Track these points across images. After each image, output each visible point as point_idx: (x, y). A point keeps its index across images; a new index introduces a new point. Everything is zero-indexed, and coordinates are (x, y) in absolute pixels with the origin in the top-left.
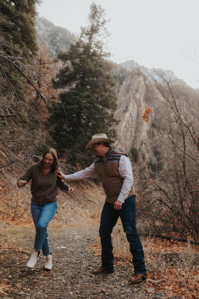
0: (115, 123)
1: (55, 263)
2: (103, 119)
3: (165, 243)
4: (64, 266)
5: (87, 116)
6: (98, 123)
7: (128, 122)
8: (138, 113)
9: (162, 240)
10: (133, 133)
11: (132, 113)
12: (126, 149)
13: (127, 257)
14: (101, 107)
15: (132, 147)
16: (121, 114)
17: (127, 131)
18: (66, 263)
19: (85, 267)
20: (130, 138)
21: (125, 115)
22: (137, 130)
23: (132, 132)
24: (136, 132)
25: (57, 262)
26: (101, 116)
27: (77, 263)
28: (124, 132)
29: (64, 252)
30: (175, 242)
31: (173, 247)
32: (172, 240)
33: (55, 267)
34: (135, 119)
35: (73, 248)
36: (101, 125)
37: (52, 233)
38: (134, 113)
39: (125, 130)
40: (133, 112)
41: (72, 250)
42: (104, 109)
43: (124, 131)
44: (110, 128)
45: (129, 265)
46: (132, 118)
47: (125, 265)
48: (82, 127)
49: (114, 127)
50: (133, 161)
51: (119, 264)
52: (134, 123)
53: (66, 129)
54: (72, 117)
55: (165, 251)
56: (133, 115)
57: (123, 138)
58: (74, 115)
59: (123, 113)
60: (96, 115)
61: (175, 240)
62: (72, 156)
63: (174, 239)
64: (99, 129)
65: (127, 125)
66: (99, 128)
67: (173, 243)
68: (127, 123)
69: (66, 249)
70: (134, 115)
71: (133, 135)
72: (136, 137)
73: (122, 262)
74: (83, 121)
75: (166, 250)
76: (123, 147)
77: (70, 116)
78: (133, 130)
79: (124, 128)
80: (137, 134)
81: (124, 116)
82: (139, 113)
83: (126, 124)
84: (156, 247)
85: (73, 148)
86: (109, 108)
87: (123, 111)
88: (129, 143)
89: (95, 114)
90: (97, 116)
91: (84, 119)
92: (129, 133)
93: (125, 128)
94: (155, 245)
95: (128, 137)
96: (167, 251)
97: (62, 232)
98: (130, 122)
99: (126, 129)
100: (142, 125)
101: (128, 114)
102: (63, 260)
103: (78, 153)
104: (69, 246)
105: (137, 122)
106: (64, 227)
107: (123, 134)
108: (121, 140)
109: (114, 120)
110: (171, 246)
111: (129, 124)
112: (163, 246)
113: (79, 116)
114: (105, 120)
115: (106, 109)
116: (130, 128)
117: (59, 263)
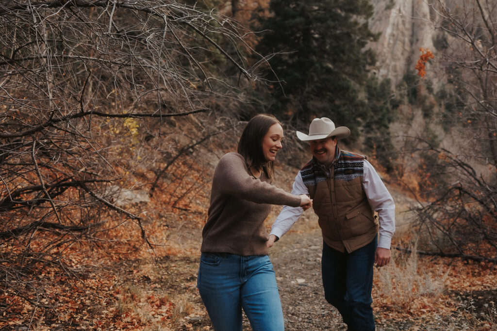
0: (372, 38)
1: (290, 315)
2: (348, 35)
3: (471, 269)
4: (304, 322)
5: (320, 34)
6: (342, 43)
7: (396, 26)
8: (413, 7)
9: (466, 262)
10: (406, 45)
11: (402, 9)
12: (396, 76)
13: (404, 305)
14: (343, 14)
15: (406, 71)
16: (382, 12)
17: (395, 44)
18: (306, 317)
19: (336, 324)
20: (402, 54)
21: (390, 13)
22: (414, 39)
23: (404, 43)
24: (412, 43)
25: (293, 314)
26: (345, 30)
27: (323, 316)
28: (390, 46)
29: (303, 292)
30: (489, 266)
31: (484, 275)
32: (483, 263)
33: (290, 326)
34: (408, 19)
35: (316, 281)
36: (347, 46)
37: (282, 246)
38: (406, 9)
39: (391, 42)
40: (404, 7)
41: (315, 285)
42: (350, 17)
43: (389, 44)
44: (363, 50)
45: (408, 320)
46: (403, 19)
47: (402, 320)
48: (315, 54)
49: (370, 45)
50: (410, 95)
51: (391, 318)
52: (408, 26)
53: (286, 61)
54: (296, 38)
55: (470, 286)
56: (404, 12)
57: (389, 56)
58: (298, 35)
59: (385, 12)
60: (337, 29)
61: (490, 261)
62: (301, 107)
63: (487, 261)
64: (344, 55)
65: (395, 32)
66: (343, 52)
67: (485, 268)
68: (395, 28)
69: (306, 286)
70: (406, 12)
71: (407, 48)
72: (413, 52)
73: (397, 313)
74: (315, 44)
75: (472, 285)
76: (390, 74)
77: (292, 38)
78: (407, 39)
79: (390, 39)
80: (414, 47)
81: (388, 17)
82: (416, 6)
83: (393, 29)
84: (455, 276)
85: (302, 93)
86: (359, 13)
87: (385, 7)
88: (401, 64)
89: (335, 28)
90: (338, 32)
91: (316, 39)
92: (399, 46)
93: (392, 38)
94: (454, 273)
95: (399, 53)
96: (474, 286)
97: (298, 243)
98: (401, 26)
99: (394, 40)
100: (422, 29)
101: (394, 12)
102: (302, 309)
103: (312, 99)
104: (309, 276)
105: (413, 25)
106: (301, 232)
107: (388, 49)
108: (386, 60)
109: (370, 35)
110: (482, 274)
111: (398, 29)
112: (468, 273)
113: (307, 36)
114: (353, 36)
115: (355, 17)
116: (400, 37)
117: (296, 315)
